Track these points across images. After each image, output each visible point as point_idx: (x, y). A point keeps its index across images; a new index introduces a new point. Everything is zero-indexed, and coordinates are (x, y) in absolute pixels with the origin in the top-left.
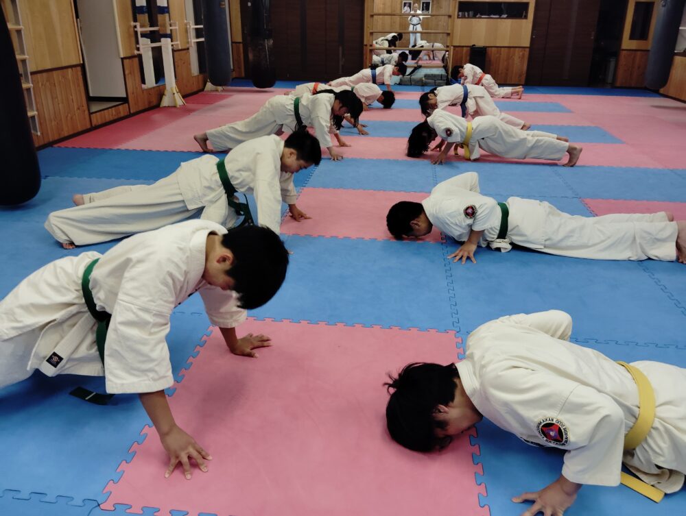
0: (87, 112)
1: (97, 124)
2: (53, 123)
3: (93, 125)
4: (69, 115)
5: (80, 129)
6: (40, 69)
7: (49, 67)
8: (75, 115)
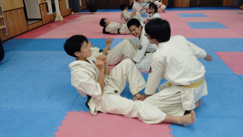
0: (26, 25)
1: (30, 29)
2: (13, 30)
4: (19, 26)
5: (24, 31)
6: (7, 10)
7: (11, 9)
8: (21, 26)
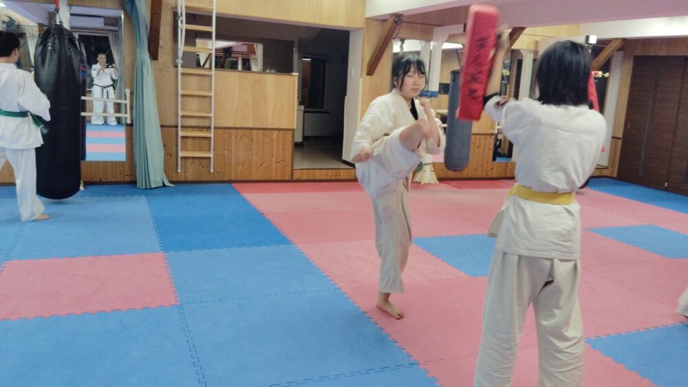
0: (289, 166)
1: (301, 179)
2: (240, 167)
3: (295, 178)
4: (264, 166)
5: (274, 178)
6: (237, 126)
7: (250, 126)
8: (271, 166)
